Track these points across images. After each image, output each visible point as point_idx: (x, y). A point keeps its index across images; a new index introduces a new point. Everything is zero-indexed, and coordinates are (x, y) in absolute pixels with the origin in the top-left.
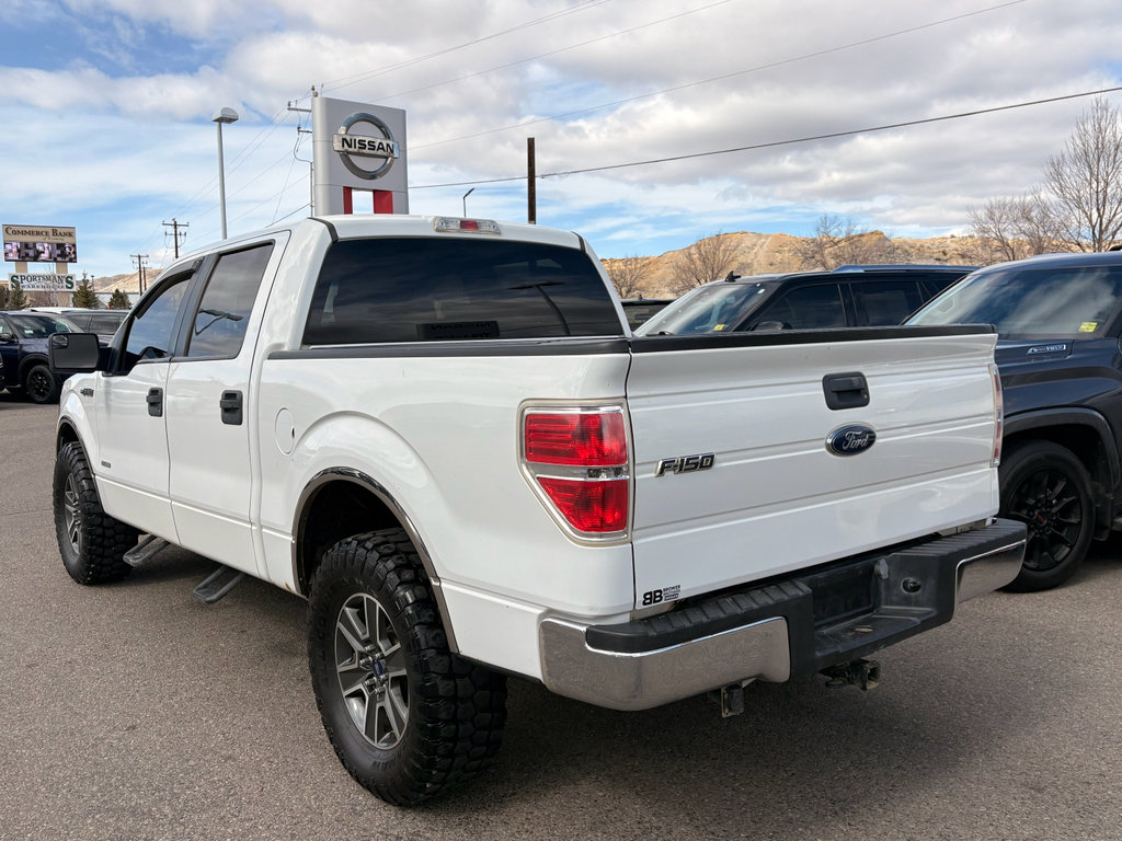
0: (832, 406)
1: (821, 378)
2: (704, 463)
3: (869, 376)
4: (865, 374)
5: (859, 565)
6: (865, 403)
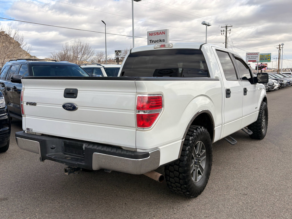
0: (65, 97)
1: (64, 89)
2: (34, 104)
3: (79, 90)
4: (78, 90)
5: (79, 143)
6: (76, 97)
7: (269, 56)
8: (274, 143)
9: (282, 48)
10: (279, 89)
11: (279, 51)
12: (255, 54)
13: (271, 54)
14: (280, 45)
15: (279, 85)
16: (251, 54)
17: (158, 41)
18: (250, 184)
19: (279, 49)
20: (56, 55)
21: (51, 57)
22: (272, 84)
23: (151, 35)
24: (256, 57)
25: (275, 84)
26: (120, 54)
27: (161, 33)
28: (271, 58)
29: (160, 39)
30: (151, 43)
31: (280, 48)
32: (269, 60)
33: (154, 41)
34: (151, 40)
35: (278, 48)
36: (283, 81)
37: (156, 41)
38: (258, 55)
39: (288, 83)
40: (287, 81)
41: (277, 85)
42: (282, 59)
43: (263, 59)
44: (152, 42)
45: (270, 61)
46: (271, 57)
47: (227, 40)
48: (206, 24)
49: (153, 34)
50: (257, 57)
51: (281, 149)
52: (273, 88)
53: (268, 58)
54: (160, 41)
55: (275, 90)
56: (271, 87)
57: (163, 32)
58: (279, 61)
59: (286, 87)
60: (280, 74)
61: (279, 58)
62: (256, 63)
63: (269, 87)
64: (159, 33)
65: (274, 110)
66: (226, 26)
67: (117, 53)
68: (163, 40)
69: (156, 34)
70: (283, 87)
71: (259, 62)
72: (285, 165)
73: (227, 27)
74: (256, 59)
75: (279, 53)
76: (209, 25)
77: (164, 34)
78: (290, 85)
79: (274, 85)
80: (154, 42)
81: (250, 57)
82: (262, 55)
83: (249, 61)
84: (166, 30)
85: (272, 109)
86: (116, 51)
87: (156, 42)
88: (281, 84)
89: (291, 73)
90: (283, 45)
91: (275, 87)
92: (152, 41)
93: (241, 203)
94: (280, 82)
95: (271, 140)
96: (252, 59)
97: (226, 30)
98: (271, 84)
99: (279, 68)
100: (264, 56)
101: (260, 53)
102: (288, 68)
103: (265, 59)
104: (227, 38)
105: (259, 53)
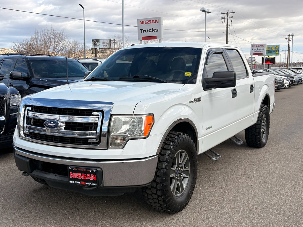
7: (277, 48)
8: (287, 141)
9: (292, 38)
10: (290, 87)
11: (288, 42)
12: (261, 46)
13: (279, 45)
14: (289, 35)
15: (290, 83)
16: (257, 46)
17: (150, 31)
18: (268, 174)
19: (289, 40)
20: (20, 46)
21: (14, 47)
22: (282, 82)
23: (142, 24)
24: (262, 49)
25: (285, 81)
26: (98, 44)
27: (153, 22)
28: (280, 51)
29: (153, 29)
30: (142, 32)
31: (289, 38)
32: (278, 52)
33: (146, 30)
34: (141, 30)
35: (287, 38)
36: (293, 78)
37: (148, 30)
38: (265, 47)
39: (299, 80)
40: (298, 78)
41: (287, 83)
42: (292, 51)
43: (271, 52)
44: (144, 32)
45: (278, 54)
46: (280, 49)
47: (228, 28)
48: (205, 11)
49: (145, 23)
50: (264, 49)
51: (294, 146)
52: (283, 86)
53: (276, 50)
54: (153, 30)
55: (285, 88)
56: (281, 84)
57: (156, 20)
58: (289, 54)
59: (297, 85)
60: (289, 69)
61: (288, 51)
62: (263, 56)
63: (278, 84)
64: (151, 21)
65: (285, 110)
66: (228, 12)
67: (94, 43)
68: (156, 30)
69: (148, 23)
70: (294, 84)
71: (266, 55)
72: (299, 159)
73: (229, 14)
74: (262, 51)
75: (289, 44)
76: (208, 12)
77: (158, 22)
78: (302, 82)
79: (284, 83)
80: (146, 32)
81: (255, 49)
82: (270, 47)
83: (255, 54)
84: (160, 18)
85: (284, 109)
86: (93, 41)
87: (148, 32)
88: (292, 81)
89: (302, 69)
90: (293, 36)
91: (285, 85)
92: (143, 30)
93: (262, 188)
94: (290, 79)
95: (285, 138)
96: (258, 51)
97: (227, 17)
98: (280, 81)
99: (289, 62)
100: (272, 48)
101: (267, 45)
102: (299, 62)
103: (273, 52)
104: (228, 27)
105: (265, 44)
